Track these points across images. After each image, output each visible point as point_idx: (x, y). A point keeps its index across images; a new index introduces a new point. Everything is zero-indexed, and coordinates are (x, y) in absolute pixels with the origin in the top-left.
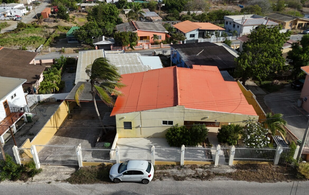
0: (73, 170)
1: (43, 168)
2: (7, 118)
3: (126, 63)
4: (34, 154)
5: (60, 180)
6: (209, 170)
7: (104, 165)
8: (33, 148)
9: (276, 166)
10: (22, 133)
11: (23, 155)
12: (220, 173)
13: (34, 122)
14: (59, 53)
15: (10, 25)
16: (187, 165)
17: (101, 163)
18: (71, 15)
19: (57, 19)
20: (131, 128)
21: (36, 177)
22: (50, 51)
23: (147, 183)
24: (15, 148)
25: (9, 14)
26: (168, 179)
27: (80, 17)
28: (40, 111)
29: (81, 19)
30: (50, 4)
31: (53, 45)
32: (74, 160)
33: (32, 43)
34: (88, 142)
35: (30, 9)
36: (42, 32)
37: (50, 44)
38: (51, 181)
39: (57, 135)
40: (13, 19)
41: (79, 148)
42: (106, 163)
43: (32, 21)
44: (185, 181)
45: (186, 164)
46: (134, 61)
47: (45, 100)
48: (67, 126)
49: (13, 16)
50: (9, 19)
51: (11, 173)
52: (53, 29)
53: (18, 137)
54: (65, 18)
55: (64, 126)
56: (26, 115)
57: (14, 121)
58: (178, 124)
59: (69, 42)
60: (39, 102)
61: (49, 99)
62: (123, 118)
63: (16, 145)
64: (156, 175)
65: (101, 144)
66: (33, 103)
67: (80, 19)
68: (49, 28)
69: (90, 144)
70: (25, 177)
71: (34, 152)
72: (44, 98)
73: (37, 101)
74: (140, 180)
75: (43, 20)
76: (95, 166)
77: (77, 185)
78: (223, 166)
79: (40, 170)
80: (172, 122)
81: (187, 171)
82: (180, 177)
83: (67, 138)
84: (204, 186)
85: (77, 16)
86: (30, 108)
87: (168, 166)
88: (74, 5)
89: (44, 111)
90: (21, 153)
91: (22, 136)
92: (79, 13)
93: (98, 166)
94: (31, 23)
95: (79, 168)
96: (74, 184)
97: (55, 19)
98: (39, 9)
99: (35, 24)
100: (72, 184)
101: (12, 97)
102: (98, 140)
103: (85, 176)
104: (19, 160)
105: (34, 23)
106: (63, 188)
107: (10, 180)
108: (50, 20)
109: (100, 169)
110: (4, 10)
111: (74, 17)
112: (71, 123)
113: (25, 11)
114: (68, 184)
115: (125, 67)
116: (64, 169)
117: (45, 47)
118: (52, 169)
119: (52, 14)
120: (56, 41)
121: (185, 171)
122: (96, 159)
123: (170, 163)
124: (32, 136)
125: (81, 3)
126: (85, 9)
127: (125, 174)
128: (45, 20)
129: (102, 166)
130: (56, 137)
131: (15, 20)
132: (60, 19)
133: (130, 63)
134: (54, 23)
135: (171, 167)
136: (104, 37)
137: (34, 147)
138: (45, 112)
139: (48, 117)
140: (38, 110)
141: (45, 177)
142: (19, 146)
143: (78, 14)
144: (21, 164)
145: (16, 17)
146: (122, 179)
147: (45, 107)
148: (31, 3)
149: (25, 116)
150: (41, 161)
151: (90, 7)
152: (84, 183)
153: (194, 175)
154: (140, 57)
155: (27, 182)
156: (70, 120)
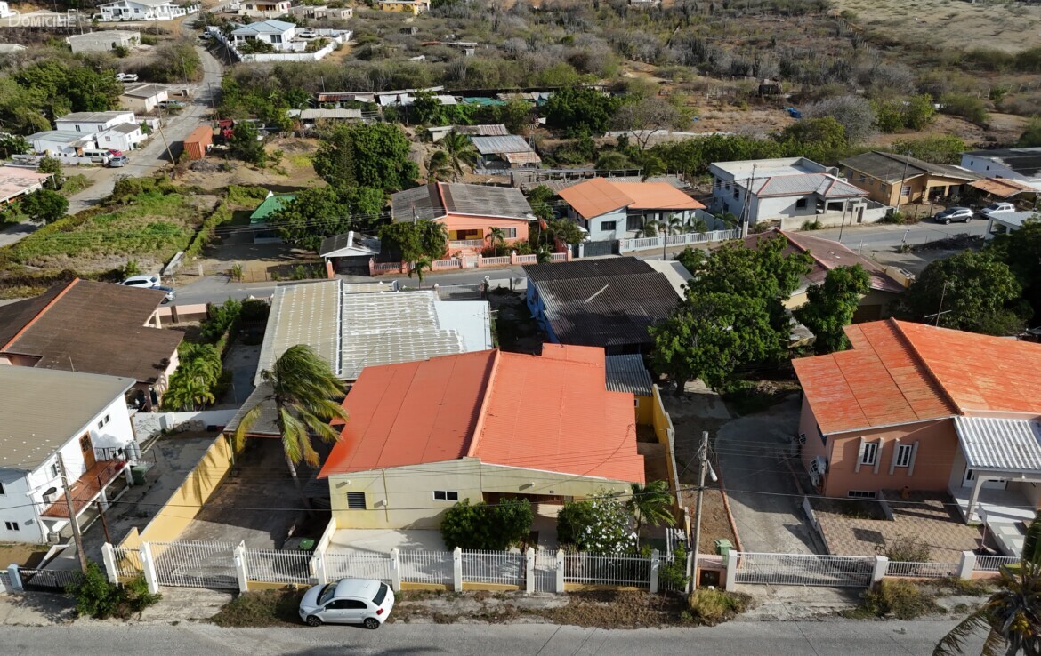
0: (227, 597)
1: (165, 592)
2: (86, 476)
3: (394, 325)
4: (147, 561)
5: (197, 619)
6: (511, 602)
7: (292, 588)
8: (144, 549)
9: (653, 596)
10: (119, 511)
11: (122, 563)
12: (532, 608)
13: (148, 484)
14: (225, 278)
15: (94, 181)
16: (469, 591)
17: (286, 584)
18: (270, 149)
19: (229, 162)
20: (363, 506)
21: (148, 611)
22: (201, 272)
23: (376, 628)
24: (108, 548)
25: (90, 147)
26: (422, 620)
27: (297, 151)
28: (165, 455)
29: (299, 157)
30: (210, 111)
31: (211, 248)
32: (231, 578)
33: (154, 246)
34: (269, 537)
35: (152, 127)
36: (183, 207)
37: (204, 247)
38: (178, 620)
39: (199, 519)
40: (102, 161)
41: (241, 549)
42: (297, 585)
43: (156, 169)
44: (454, 625)
45: (467, 589)
46: (415, 317)
47: (179, 426)
48: (225, 496)
49: (103, 154)
50: (91, 163)
51: (97, 602)
52: (215, 196)
53: (112, 522)
54: (253, 157)
55: (220, 495)
56: (132, 467)
57: (102, 482)
58: (468, 499)
59: (257, 241)
60: (163, 431)
61: (187, 424)
62: (345, 483)
63: (108, 542)
64: (399, 612)
65: (295, 542)
66: (149, 434)
67: (298, 160)
68: (203, 192)
69: (273, 541)
70: (126, 611)
71: (146, 557)
72: (177, 422)
73: (159, 428)
74: (360, 620)
75: (187, 164)
76: (273, 591)
77: (232, 629)
78: (544, 594)
79: (158, 597)
80: (456, 493)
81: (464, 604)
82: (447, 616)
83: (223, 525)
84: (490, 634)
85: (290, 149)
86: (142, 445)
87: (429, 592)
88: (282, 118)
89: (175, 456)
90: (120, 558)
91: (120, 518)
92: (294, 141)
93: (281, 590)
94: (152, 175)
95: (240, 595)
96: (226, 626)
97: (223, 161)
98: (177, 127)
99: (163, 178)
100: (221, 626)
101: (101, 424)
102: (290, 533)
103: (249, 610)
104: (114, 575)
105: (161, 174)
106: (203, 634)
107: (94, 617)
108: (208, 165)
109: (284, 596)
110: (78, 133)
111: (279, 154)
112: (235, 489)
113: (137, 136)
114: (213, 627)
115: (391, 334)
116: (209, 595)
117: (190, 258)
118: (182, 596)
119: (216, 144)
120: (219, 237)
121: (461, 604)
122: (280, 576)
123: (433, 587)
124: (142, 518)
125: (302, 109)
126: (313, 128)
127: (330, 606)
128: (193, 164)
129: (288, 590)
130: (199, 522)
131: (109, 166)
132: (236, 162)
133: (404, 324)
134: (220, 174)
135: (433, 596)
136: (352, 234)
137: (147, 546)
138: (176, 459)
139: (183, 471)
140: (161, 453)
141: (166, 612)
142: (115, 543)
143: (294, 144)
144: (117, 582)
145: (111, 156)
146: (323, 617)
147: (177, 446)
148: (156, 107)
149: (129, 468)
150: (160, 578)
151: (329, 120)
152: (247, 626)
153: (477, 612)
154: (435, 303)
155: (130, 621)
156: (235, 480)
